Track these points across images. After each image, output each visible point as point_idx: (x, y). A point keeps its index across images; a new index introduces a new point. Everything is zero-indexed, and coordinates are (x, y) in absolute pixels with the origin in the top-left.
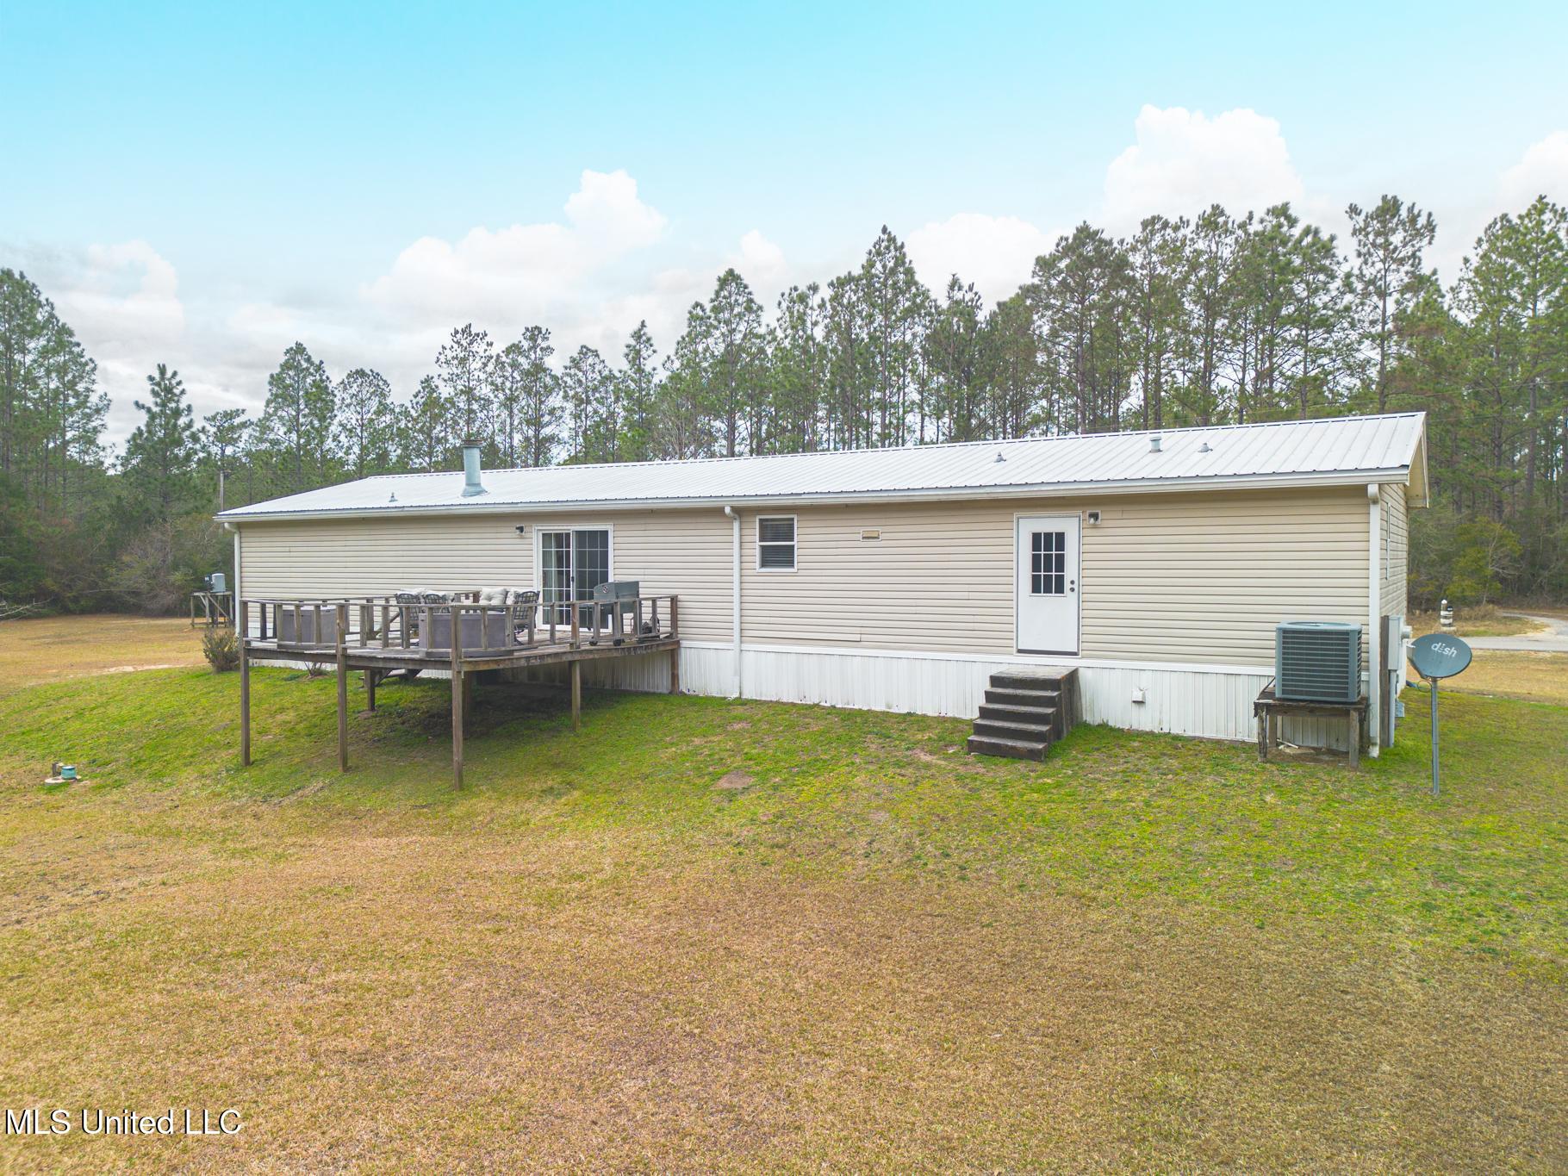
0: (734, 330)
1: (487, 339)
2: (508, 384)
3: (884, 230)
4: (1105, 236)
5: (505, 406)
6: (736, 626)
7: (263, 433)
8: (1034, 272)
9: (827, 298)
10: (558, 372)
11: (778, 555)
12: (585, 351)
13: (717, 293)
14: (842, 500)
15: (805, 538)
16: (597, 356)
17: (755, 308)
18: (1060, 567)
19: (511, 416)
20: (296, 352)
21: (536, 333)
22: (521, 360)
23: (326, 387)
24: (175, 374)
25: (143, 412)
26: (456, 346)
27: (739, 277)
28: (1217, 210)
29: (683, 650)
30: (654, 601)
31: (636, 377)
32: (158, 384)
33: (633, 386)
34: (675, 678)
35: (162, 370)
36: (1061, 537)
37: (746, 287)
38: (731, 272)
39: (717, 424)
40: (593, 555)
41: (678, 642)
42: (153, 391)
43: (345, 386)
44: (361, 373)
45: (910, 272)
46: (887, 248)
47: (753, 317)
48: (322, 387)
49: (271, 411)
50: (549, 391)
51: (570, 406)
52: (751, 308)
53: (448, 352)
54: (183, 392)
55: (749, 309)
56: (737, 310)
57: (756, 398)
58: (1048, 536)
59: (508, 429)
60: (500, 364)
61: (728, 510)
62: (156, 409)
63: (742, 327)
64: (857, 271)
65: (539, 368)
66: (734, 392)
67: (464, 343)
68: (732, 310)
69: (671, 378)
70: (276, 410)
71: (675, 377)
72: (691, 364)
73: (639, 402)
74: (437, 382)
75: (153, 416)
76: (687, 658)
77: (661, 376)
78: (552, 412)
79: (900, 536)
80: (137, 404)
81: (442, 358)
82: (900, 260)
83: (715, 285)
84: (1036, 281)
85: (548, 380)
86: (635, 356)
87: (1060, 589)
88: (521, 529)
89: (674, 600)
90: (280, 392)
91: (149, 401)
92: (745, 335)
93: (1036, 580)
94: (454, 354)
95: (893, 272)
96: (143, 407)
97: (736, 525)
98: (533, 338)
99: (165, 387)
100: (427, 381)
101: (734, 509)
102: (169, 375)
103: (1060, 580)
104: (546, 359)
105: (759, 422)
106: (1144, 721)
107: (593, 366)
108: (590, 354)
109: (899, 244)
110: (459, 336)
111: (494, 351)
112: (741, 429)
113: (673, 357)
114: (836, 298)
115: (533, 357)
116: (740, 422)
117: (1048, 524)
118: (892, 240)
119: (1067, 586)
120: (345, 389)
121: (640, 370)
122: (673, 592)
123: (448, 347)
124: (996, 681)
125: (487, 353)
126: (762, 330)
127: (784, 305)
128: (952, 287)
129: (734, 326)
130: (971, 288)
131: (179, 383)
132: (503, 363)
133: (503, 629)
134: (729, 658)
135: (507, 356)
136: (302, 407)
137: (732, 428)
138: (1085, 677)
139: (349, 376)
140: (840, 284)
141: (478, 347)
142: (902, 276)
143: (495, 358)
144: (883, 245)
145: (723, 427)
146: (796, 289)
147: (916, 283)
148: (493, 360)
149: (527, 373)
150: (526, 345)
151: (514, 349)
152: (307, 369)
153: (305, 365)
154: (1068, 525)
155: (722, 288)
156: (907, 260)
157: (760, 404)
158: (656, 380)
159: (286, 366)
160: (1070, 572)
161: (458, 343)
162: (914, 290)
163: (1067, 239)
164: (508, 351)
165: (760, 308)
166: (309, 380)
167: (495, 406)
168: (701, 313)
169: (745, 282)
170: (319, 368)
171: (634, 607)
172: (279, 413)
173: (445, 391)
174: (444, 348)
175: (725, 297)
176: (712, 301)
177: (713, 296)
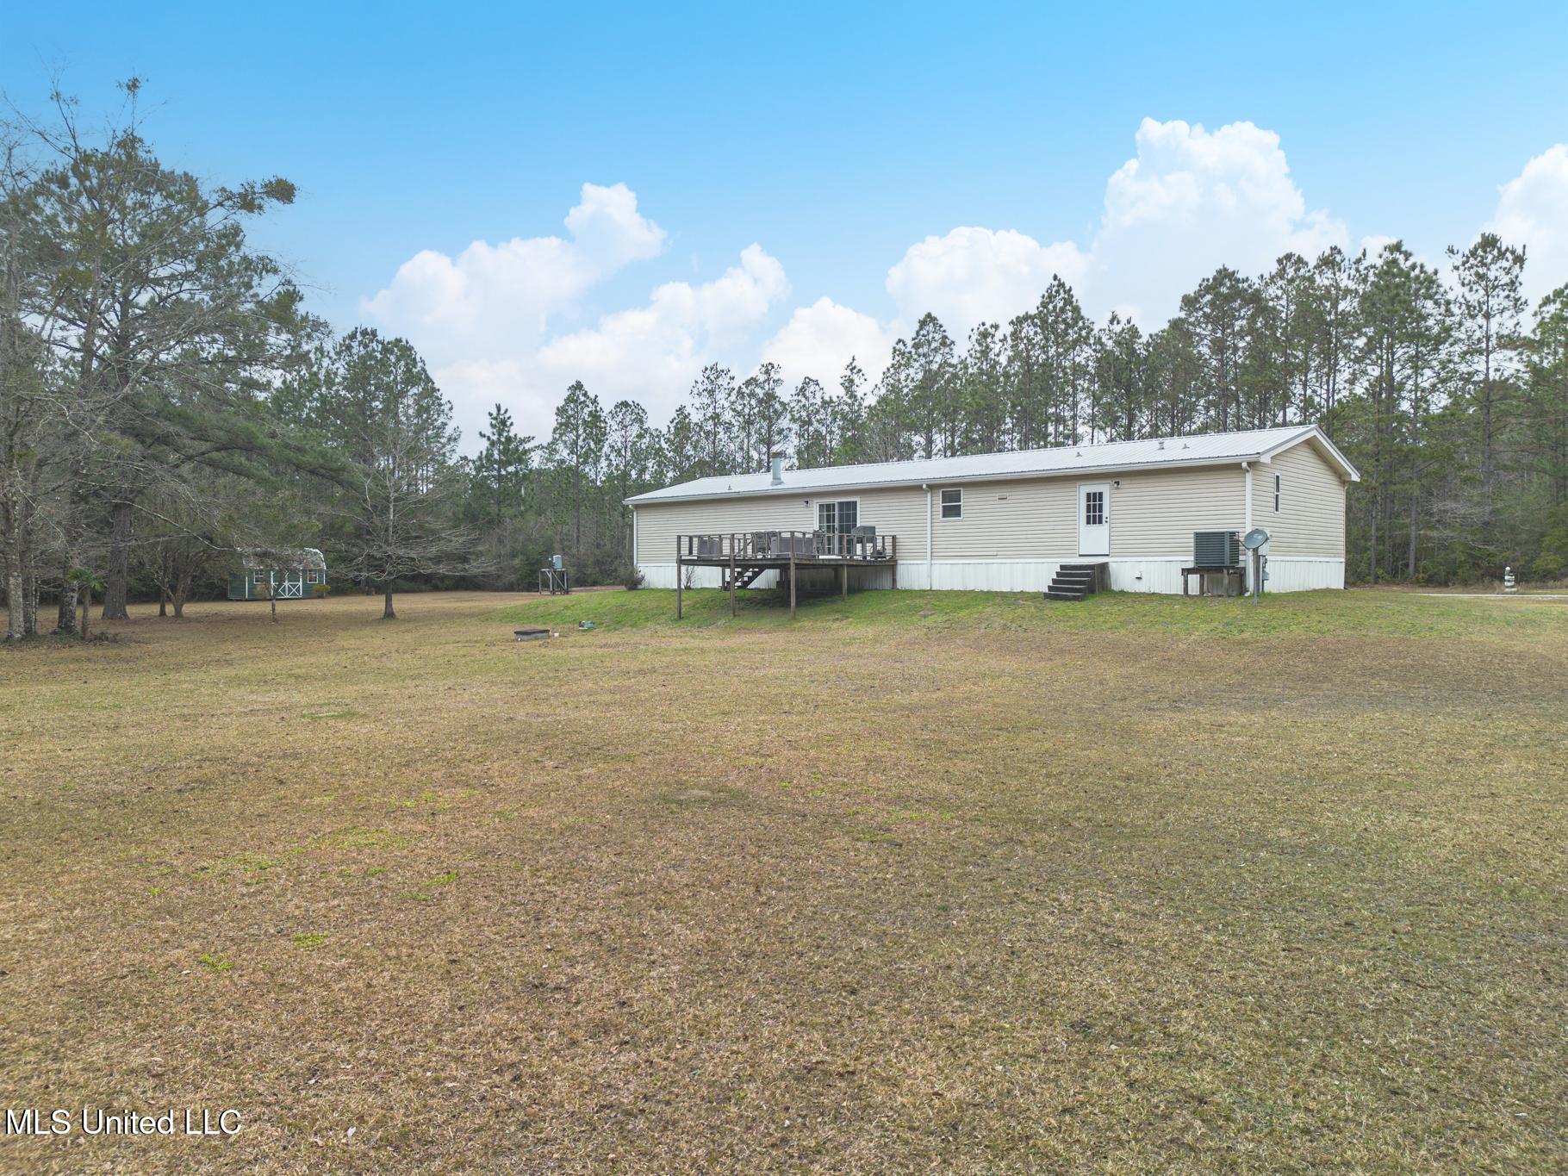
0: (932, 361)
1: (730, 374)
2: (747, 411)
3: (1055, 278)
4: (1240, 276)
5: (744, 428)
6: (929, 551)
7: (550, 454)
8: (1181, 308)
9: (1008, 334)
10: (785, 399)
11: (952, 511)
12: (808, 381)
13: (918, 333)
14: (986, 479)
15: (967, 500)
16: (818, 384)
17: (948, 342)
18: (1101, 511)
19: (749, 435)
20: (576, 389)
21: (770, 368)
22: (758, 390)
23: (600, 416)
24: (506, 411)
25: (485, 439)
26: (706, 381)
27: (935, 319)
28: (1335, 250)
29: (899, 567)
30: (883, 537)
31: (849, 401)
32: (495, 419)
33: (847, 409)
34: (894, 581)
35: (499, 408)
36: (1101, 494)
37: (941, 326)
38: (929, 315)
39: (917, 438)
40: (848, 515)
41: (896, 561)
42: (491, 424)
43: (613, 415)
44: (625, 404)
45: (1076, 310)
46: (1057, 292)
47: (947, 350)
48: (595, 416)
49: (557, 436)
50: (778, 415)
51: (795, 427)
52: (945, 343)
53: (699, 385)
54: (512, 424)
55: (943, 344)
56: (934, 345)
57: (950, 415)
58: (1095, 494)
59: (745, 446)
60: (740, 394)
61: (924, 486)
62: (495, 438)
63: (938, 358)
64: (1033, 311)
65: (771, 396)
66: (930, 413)
67: (712, 377)
68: (930, 345)
69: (879, 402)
70: (561, 435)
71: (883, 400)
72: (895, 389)
73: (852, 422)
74: (688, 410)
75: (493, 444)
76: (902, 570)
77: (871, 401)
78: (780, 432)
79: (1018, 496)
80: (480, 433)
81: (695, 391)
82: (1069, 301)
83: (917, 327)
84: (1183, 315)
85: (777, 406)
86: (849, 384)
87: (1100, 522)
88: (807, 502)
89: (894, 538)
90: (563, 421)
91: (488, 431)
92: (940, 365)
93: (1088, 517)
94: (705, 387)
95: (1063, 310)
96: (484, 436)
97: (929, 495)
98: (767, 372)
99: (501, 422)
100: (681, 410)
101: (928, 486)
102: (502, 411)
103: (1100, 517)
104: (777, 389)
105: (953, 436)
106: (1141, 587)
107: (814, 393)
108: (811, 383)
109: (1067, 288)
110: (708, 372)
111: (736, 384)
112: (938, 442)
113: (879, 385)
114: (1015, 335)
115: (767, 387)
116: (936, 437)
117: (1094, 488)
118: (1061, 285)
119: (1104, 520)
120: (613, 418)
121: (853, 396)
122: (893, 534)
123: (700, 381)
124: (1062, 567)
125: (730, 386)
126: (955, 361)
127: (974, 338)
128: (1112, 322)
129: (931, 358)
130: (1129, 322)
131: (509, 418)
132: (743, 393)
133: (812, 545)
134: (924, 569)
135: (747, 387)
136: (580, 432)
137: (930, 441)
138: (1113, 567)
139: (616, 406)
140: (1019, 322)
141: (722, 381)
142: (1070, 314)
143: (736, 389)
144: (1054, 289)
145: (922, 441)
146: (983, 324)
147: (1082, 318)
148: (735, 392)
149: (760, 401)
150: (762, 378)
151: (751, 382)
152: (584, 402)
153: (582, 399)
154: (1104, 488)
155: (921, 328)
156: (1074, 299)
157: (953, 421)
158: (866, 404)
159: (569, 400)
160: (1105, 513)
161: (708, 378)
162: (1080, 324)
163: (1208, 280)
164: (748, 383)
165: (953, 343)
166: (586, 411)
167: (736, 429)
168: (903, 348)
169: (940, 322)
170: (594, 402)
171: (873, 540)
172: (564, 438)
173: (696, 417)
174: (696, 382)
175: (924, 336)
176: (913, 339)
177: (914, 336)
